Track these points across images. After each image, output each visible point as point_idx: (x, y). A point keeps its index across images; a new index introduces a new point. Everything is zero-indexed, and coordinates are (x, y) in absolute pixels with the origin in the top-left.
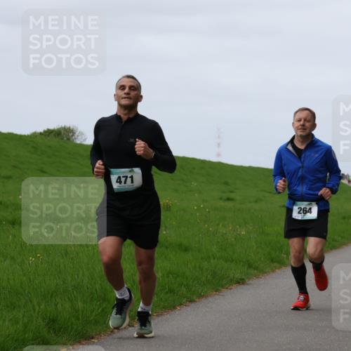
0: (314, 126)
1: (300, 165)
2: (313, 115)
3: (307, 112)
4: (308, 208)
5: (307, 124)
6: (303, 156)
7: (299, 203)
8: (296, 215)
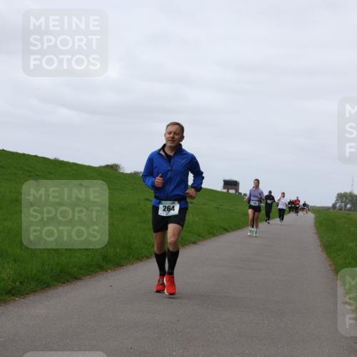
0: (182, 138)
1: (169, 168)
2: (182, 129)
3: (177, 126)
4: (171, 206)
5: (176, 137)
6: (172, 160)
7: (163, 202)
8: (161, 213)
